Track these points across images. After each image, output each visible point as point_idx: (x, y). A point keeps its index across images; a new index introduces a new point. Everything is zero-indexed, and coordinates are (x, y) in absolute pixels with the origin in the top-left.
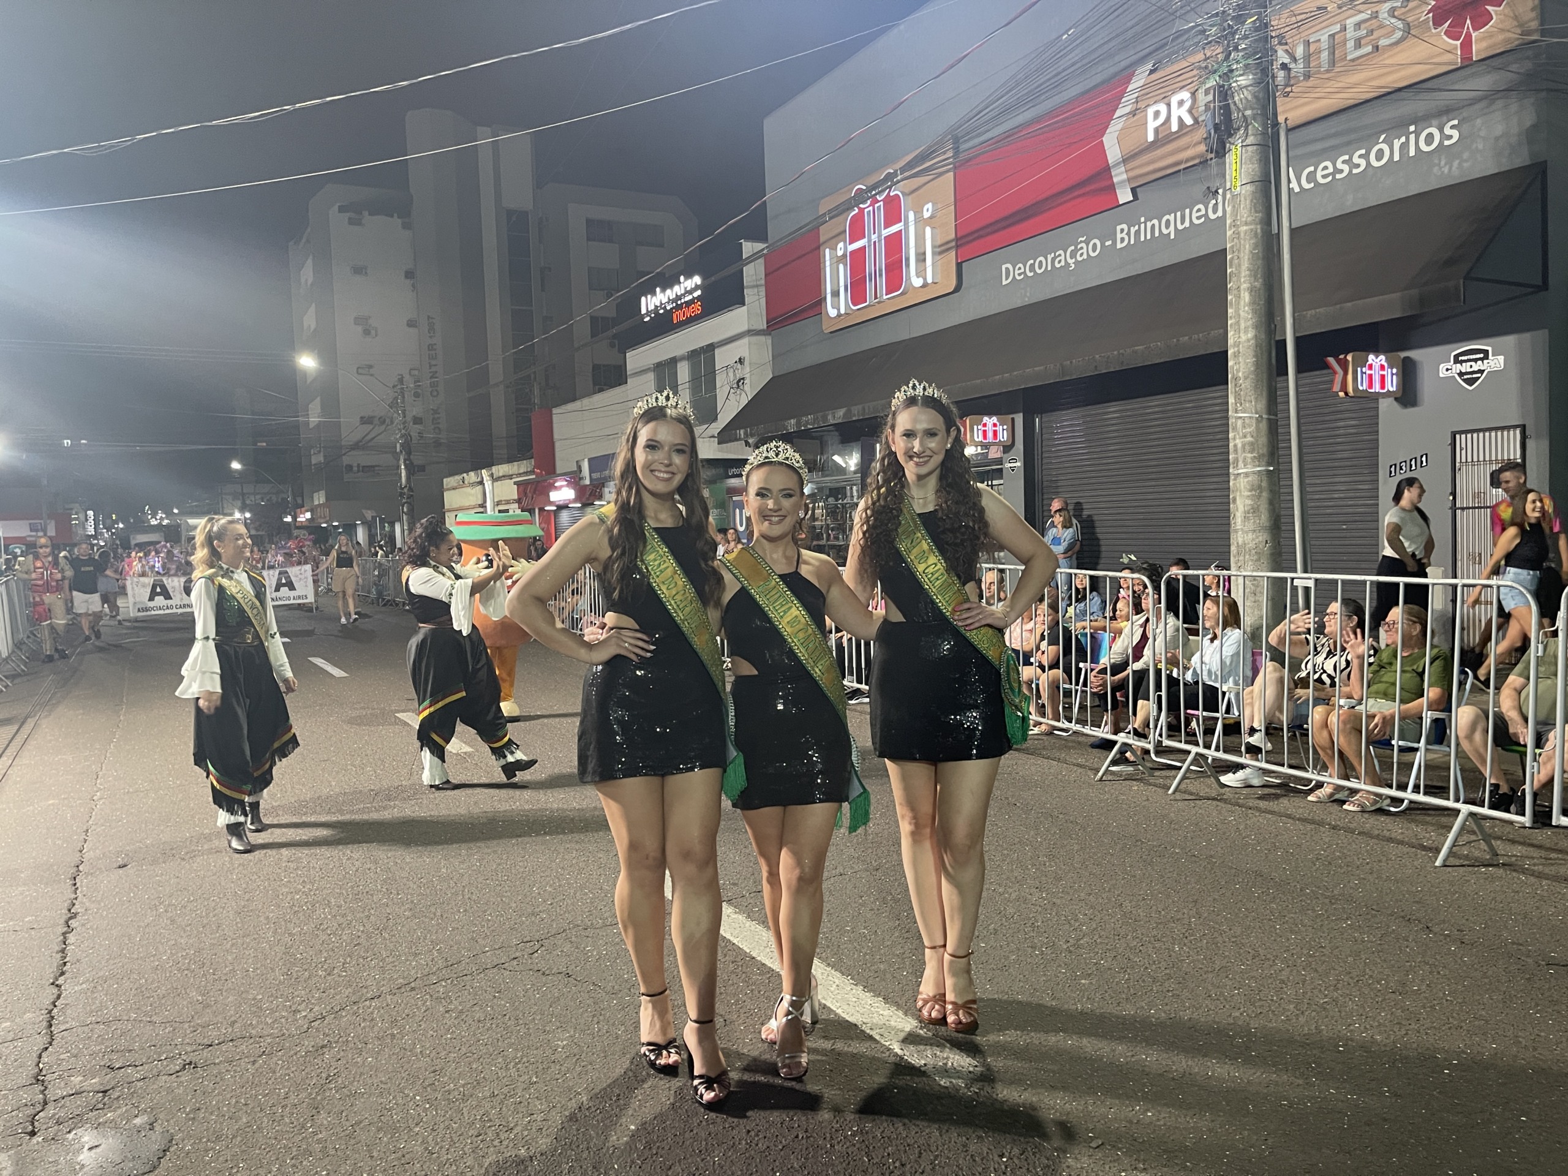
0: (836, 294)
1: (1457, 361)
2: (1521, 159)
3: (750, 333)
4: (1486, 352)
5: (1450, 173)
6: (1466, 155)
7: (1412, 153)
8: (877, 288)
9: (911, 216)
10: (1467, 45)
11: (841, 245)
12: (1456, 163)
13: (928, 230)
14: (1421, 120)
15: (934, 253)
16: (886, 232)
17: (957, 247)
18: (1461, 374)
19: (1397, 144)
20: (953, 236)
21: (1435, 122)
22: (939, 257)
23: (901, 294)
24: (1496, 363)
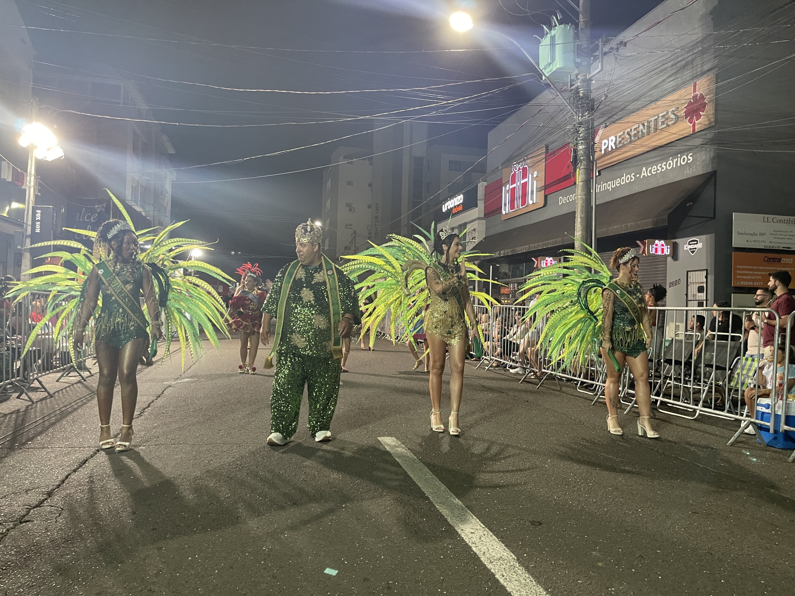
0: (505, 205)
1: (689, 244)
2: (709, 170)
3: (479, 219)
4: (697, 241)
5: (689, 173)
6: (694, 167)
7: (679, 165)
8: (518, 202)
9: (530, 175)
10: (694, 126)
11: (508, 186)
12: (691, 170)
13: (535, 182)
14: (682, 152)
15: (537, 191)
16: (523, 182)
17: (545, 189)
18: (690, 249)
19: (675, 161)
20: (544, 185)
21: (686, 154)
22: (539, 193)
23: (527, 206)
24: (700, 245)
